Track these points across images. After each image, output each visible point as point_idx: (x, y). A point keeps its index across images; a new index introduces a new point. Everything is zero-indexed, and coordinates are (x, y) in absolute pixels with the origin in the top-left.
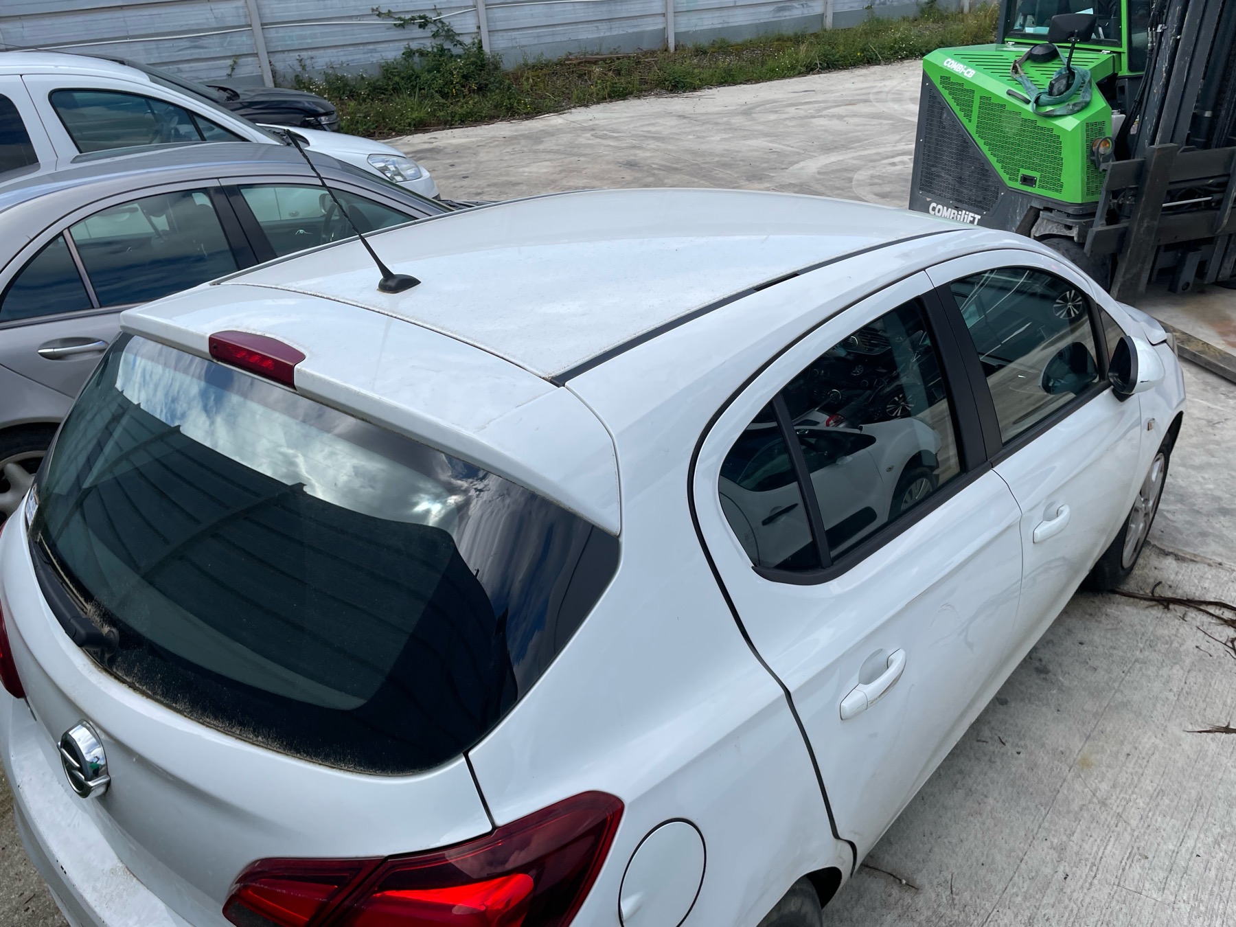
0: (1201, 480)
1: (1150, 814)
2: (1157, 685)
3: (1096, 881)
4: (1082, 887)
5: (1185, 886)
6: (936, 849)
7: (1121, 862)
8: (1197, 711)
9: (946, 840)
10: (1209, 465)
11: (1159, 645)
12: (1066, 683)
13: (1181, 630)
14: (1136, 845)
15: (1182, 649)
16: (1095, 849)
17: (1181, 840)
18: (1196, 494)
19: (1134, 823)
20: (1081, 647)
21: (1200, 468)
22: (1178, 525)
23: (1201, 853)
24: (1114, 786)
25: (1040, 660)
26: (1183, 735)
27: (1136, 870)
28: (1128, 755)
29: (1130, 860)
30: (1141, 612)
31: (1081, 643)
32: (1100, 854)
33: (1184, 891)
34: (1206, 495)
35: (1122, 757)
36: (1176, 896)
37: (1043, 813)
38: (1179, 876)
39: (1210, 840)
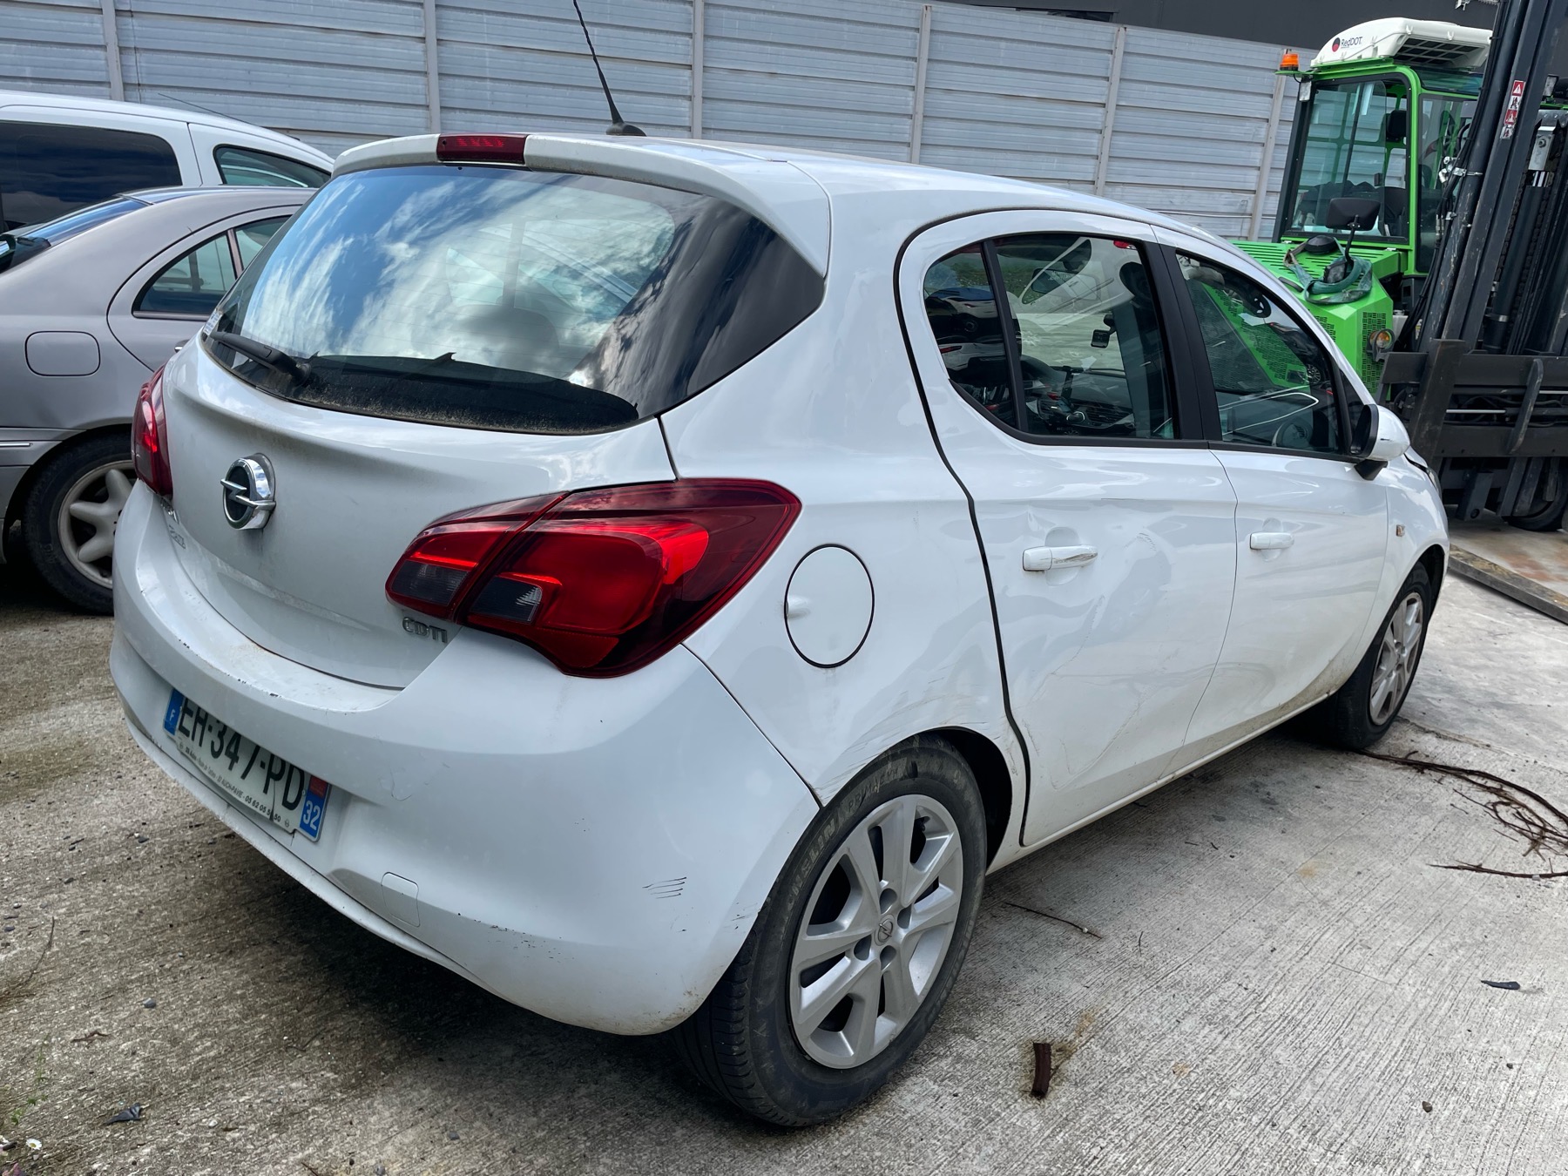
0: (1475, 678)
1: (1378, 919)
2: (1400, 829)
3: (1307, 957)
4: (1291, 960)
5: (1412, 974)
6: (1126, 913)
7: (1339, 948)
8: (1445, 852)
9: (1139, 908)
10: (1487, 667)
11: (1408, 798)
12: (1296, 814)
13: (1435, 791)
14: (1359, 938)
15: (1434, 804)
16: (1310, 934)
17: (1411, 941)
18: (1467, 689)
19: (1358, 922)
20: (1317, 790)
21: (1476, 668)
22: (1445, 711)
23: (1435, 953)
24: (1339, 893)
25: (1268, 794)
26: (1426, 867)
27: (1356, 956)
28: (1359, 873)
29: (1349, 948)
30: (1391, 772)
31: (1318, 787)
32: (1315, 939)
33: (1410, 978)
34: (1479, 690)
35: (1351, 875)
36: (1400, 980)
37: (1254, 902)
38: (1406, 966)
39: (1446, 945)
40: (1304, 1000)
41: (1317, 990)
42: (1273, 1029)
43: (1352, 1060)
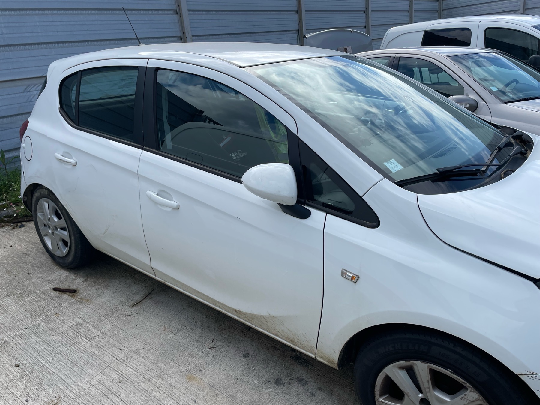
3: (114, 358)
4: (113, 353)
5: (97, 391)
7: (121, 372)
14: (128, 380)
16: (132, 364)
17: (125, 401)
19: (143, 385)
24: (171, 385)
27: (114, 376)
29: (121, 375)
32: (128, 365)
33: (94, 389)
36: (94, 386)
37: (159, 352)
38: (104, 391)
40: (85, 350)
41: (91, 356)
42: (71, 338)
43: (48, 354)
